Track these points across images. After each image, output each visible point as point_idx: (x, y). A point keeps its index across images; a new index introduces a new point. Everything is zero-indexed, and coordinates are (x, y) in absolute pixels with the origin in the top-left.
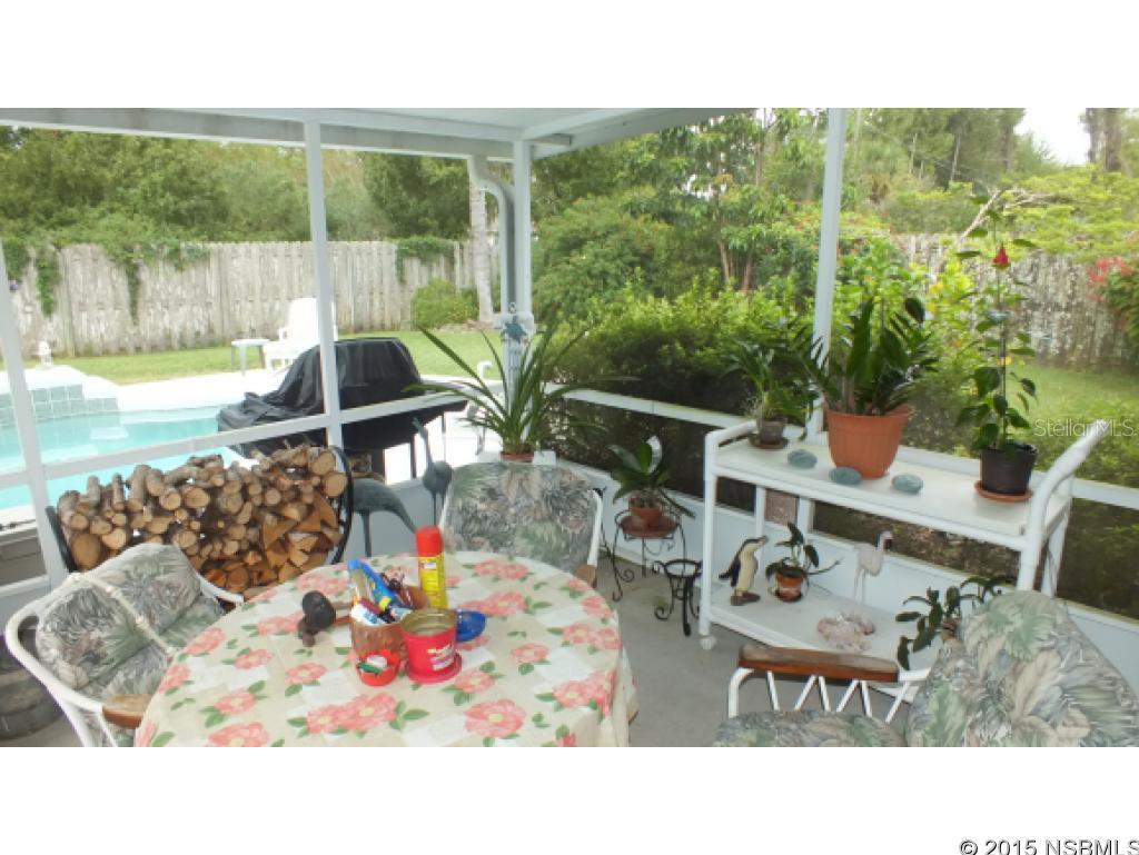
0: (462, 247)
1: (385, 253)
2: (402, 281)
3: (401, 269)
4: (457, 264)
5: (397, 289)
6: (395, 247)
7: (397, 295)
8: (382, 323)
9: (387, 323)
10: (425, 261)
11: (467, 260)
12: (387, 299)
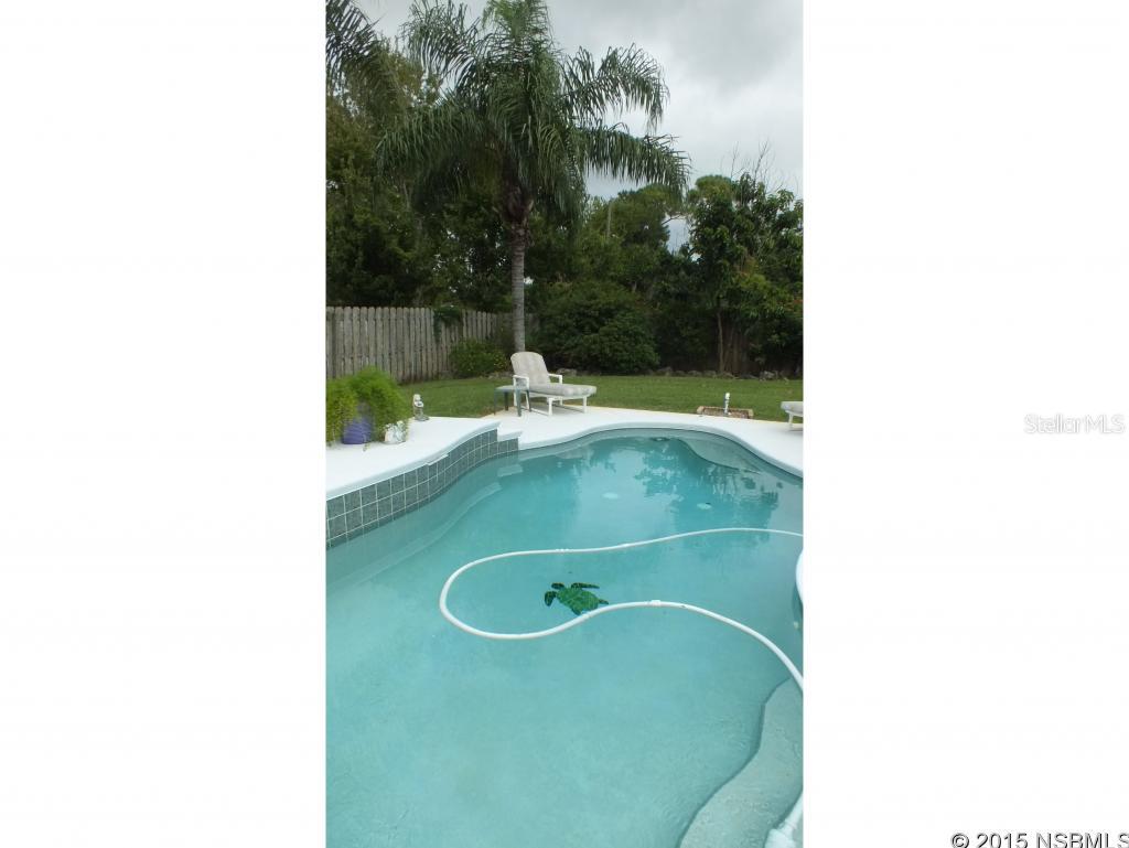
0: (467, 314)
1: (428, 317)
2: (438, 341)
3: (437, 331)
4: (465, 328)
5: (435, 346)
6: (433, 313)
7: (434, 350)
8: (427, 374)
9: (430, 374)
10: (448, 324)
11: (469, 322)
12: (429, 355)
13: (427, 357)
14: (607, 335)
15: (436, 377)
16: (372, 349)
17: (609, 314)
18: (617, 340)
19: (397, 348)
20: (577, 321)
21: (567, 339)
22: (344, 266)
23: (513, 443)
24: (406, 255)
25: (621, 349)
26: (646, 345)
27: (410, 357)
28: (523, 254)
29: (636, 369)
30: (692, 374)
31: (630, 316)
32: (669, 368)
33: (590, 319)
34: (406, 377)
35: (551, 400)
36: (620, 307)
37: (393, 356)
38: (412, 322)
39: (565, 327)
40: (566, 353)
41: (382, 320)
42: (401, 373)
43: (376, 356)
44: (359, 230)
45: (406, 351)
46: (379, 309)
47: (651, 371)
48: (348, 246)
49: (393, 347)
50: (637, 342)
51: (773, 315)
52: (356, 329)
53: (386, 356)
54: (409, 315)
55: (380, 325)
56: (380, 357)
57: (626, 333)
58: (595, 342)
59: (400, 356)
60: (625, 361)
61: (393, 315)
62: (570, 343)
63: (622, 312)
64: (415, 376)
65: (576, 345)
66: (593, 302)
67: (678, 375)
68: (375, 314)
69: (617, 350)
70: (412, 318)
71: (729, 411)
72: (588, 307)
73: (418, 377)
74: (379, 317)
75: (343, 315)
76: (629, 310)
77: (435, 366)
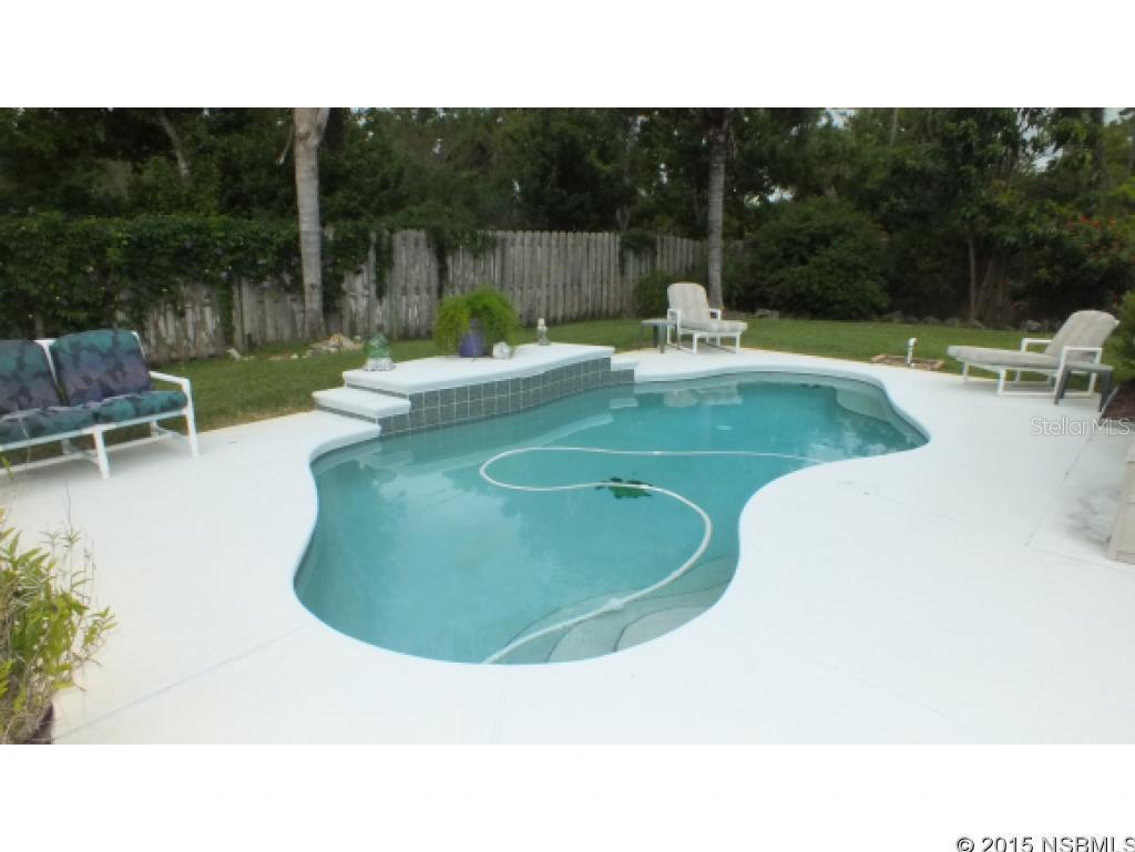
0: (662, 240)
1: (612, 244)
2: (623, 273)
3: (623, 260)
4: (659, 256)
5: (619, 279)
6: (618, 240)
7: (619, 284)
8: (607, 312)
9: (611, 311)
10: (637, 253)
11: (665, 252)
12: (612, 289)
13: (608, 291)
14: (819, 267)
15: (618, 316)
16: (544, 280)
17: (825, 240)
18: (831, 273)
19: (572, 280)
20: (785, 250)
21: (772, 272)
22: (537, 183)
23: (628, 374)
24: (605, 168)
25: (833, 285)
26: (869, 282)
27: (588, 290)
28: (722, 166)
29: (854, 314)
30: (926, 323)
31: (850, 244)
32: (898, 312)
33: (801, 245)
34: (581, 314)
35: (697, 336)
36: (838, 231)
37: (568, 287)
38: (593, 249)
39: (772, 257)
40: (768, 290)
41: (557, 246)
42: (576, 309)
43: (548, 286)
44: (554, 139)
45: (584, 282)
46: (555, 234)
47: (875, 316)
48: (541, 160)
49: (569, 278)
50: (856, 277)
51: (1040, 242)
52: (527, 256)
53: (560, 287)
54: (588, 241)
55: (555, 251)
56: (552, 289)
57: (841, 266)
58: (802, 277)
59: (576, 287)
60: (839, 302)
61: (570, 240)
62: (774, 277)
63: (840, 238)
64: (593, 314)
65: (782, 280)
66: (805, 225)
67: (908, 322)
68: (549, 240)
69: (828, 288)
70: (592, 244)
71: (912, 361)
72: (798, 231)
73: (597, 314)
74: (553, 243)
75: (514, 240)
76: (851, 235)
77: (619, 302)
